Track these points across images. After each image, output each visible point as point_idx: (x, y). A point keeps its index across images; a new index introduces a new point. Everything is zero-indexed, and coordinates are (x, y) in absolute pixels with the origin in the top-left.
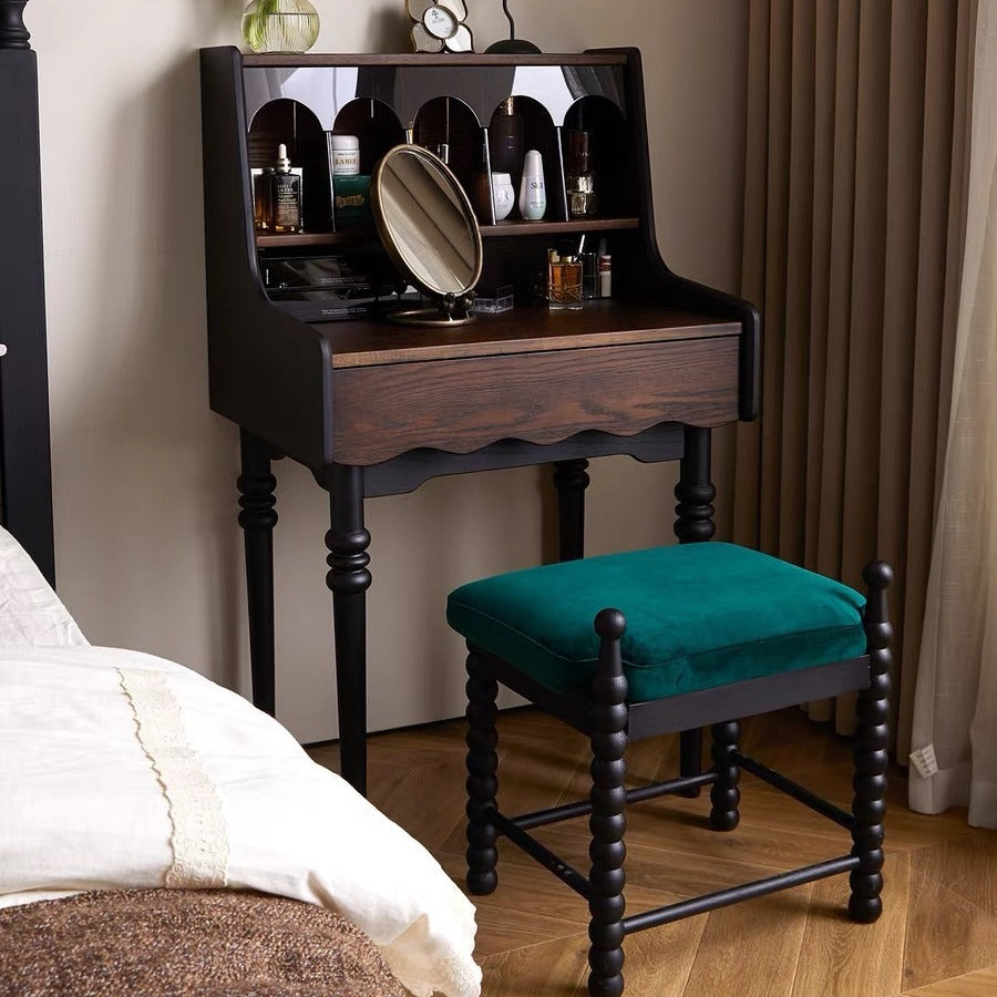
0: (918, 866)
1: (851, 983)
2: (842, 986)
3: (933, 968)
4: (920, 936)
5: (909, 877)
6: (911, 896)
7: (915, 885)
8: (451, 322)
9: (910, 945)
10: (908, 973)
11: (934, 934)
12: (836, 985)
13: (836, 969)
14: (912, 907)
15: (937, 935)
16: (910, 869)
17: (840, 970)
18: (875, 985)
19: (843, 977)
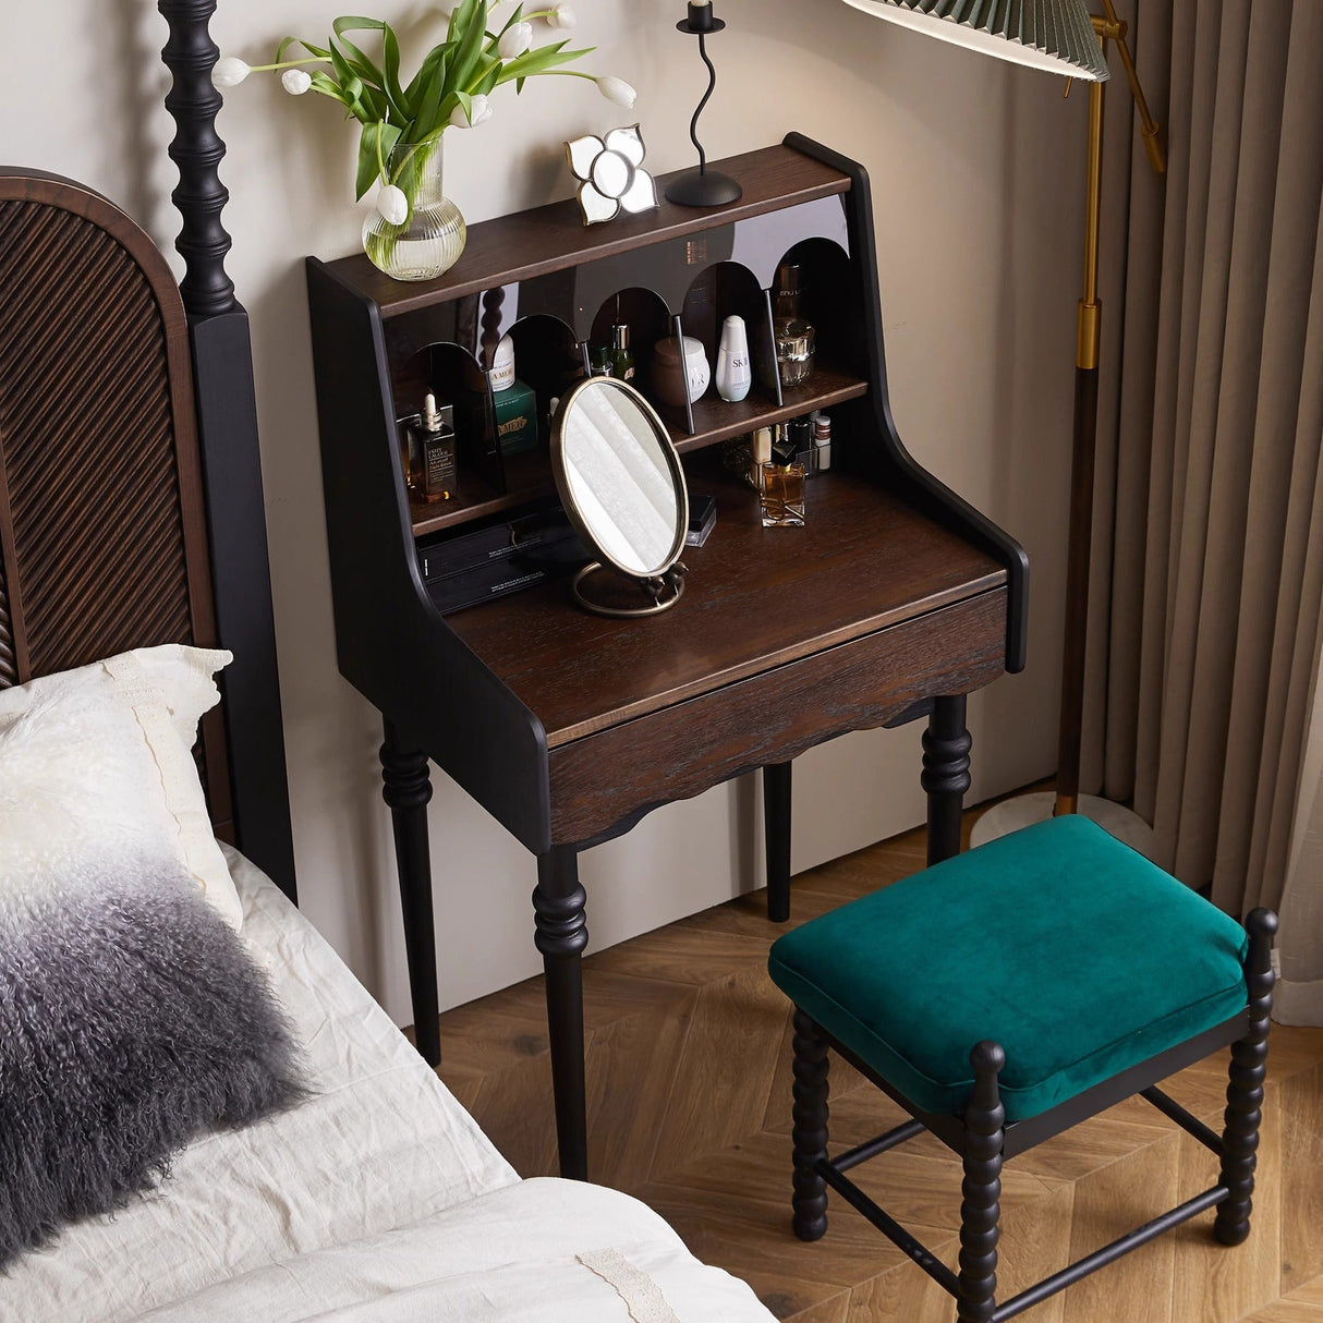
0: (1288, 1108)
1: (1230, 1290)
2: (1220, 1293)
3: (1310, 1258)
4: (1295, 1212)
5: (1279, 1125)
6: (1283, 1154)
7: (1287, 1135)
8: (660, 607)
9: (1287, 1228)
10: (1286, 1268)
11: (1309, 1208)
12: (1214, 1294)
13: (1213, 1270)
14: (1285, 1171)
15: (1313, 1211)
16: (1279, 1113)
17: (1217, 1272)
18: (1254, 1289)
19: (1221, 1280)
